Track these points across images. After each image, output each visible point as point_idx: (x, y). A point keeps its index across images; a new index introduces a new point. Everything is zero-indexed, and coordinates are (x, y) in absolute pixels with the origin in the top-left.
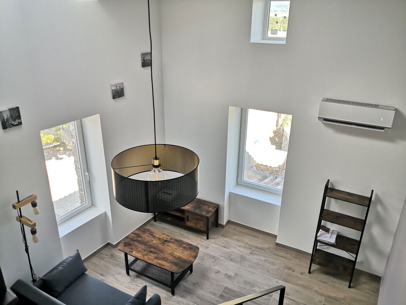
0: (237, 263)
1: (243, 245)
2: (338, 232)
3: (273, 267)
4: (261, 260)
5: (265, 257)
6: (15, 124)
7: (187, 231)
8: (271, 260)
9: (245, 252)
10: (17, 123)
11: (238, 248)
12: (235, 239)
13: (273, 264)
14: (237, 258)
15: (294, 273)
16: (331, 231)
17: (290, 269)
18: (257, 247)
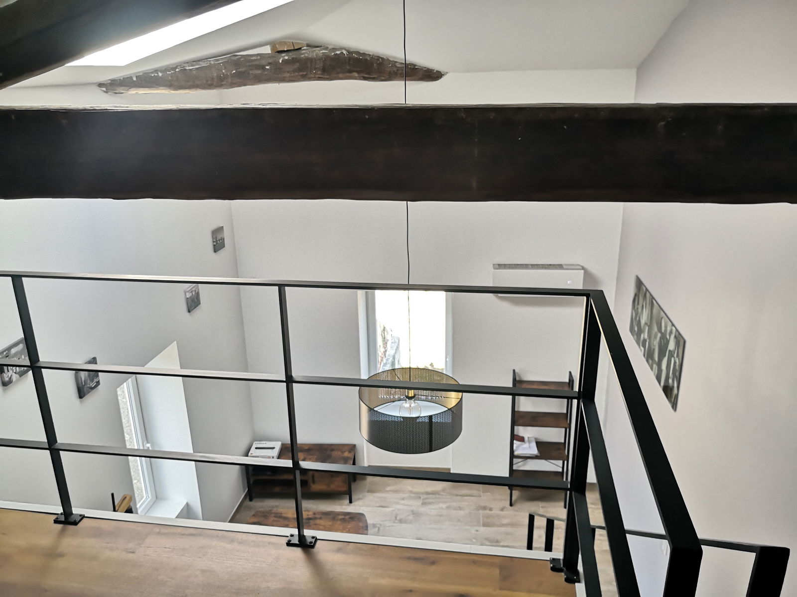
0: (411, 522)
1: (407, 495)
2: (536, 439)
3: (462, 513)
4: (442, 508)
5: (445, 502)
6: (93, 386)
7: (312, 501)
8: (454, 504)
9: (415, 504)
10: (95, 384)
11: (403, 502)
12: (391, 491)
13: (460, 508)
14: (408, 516)
15: (492, 512)
16: (526, 439)
17: (485, 508)
18: (427, 493)
